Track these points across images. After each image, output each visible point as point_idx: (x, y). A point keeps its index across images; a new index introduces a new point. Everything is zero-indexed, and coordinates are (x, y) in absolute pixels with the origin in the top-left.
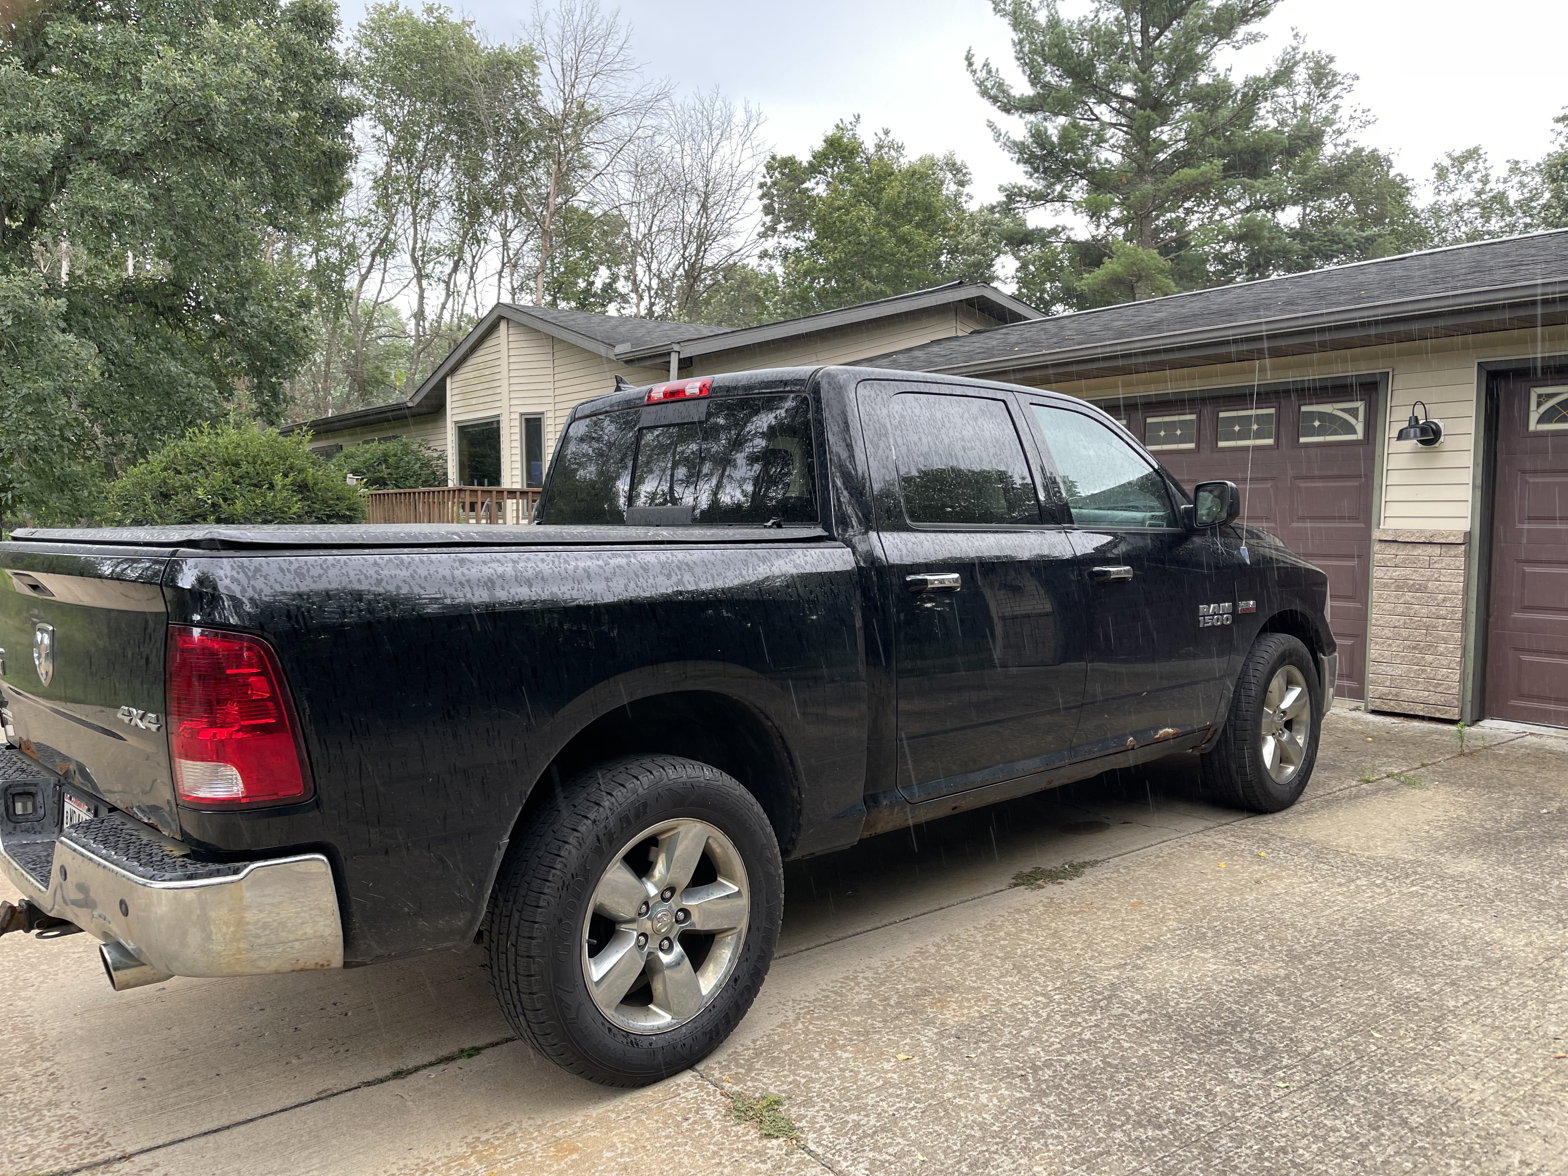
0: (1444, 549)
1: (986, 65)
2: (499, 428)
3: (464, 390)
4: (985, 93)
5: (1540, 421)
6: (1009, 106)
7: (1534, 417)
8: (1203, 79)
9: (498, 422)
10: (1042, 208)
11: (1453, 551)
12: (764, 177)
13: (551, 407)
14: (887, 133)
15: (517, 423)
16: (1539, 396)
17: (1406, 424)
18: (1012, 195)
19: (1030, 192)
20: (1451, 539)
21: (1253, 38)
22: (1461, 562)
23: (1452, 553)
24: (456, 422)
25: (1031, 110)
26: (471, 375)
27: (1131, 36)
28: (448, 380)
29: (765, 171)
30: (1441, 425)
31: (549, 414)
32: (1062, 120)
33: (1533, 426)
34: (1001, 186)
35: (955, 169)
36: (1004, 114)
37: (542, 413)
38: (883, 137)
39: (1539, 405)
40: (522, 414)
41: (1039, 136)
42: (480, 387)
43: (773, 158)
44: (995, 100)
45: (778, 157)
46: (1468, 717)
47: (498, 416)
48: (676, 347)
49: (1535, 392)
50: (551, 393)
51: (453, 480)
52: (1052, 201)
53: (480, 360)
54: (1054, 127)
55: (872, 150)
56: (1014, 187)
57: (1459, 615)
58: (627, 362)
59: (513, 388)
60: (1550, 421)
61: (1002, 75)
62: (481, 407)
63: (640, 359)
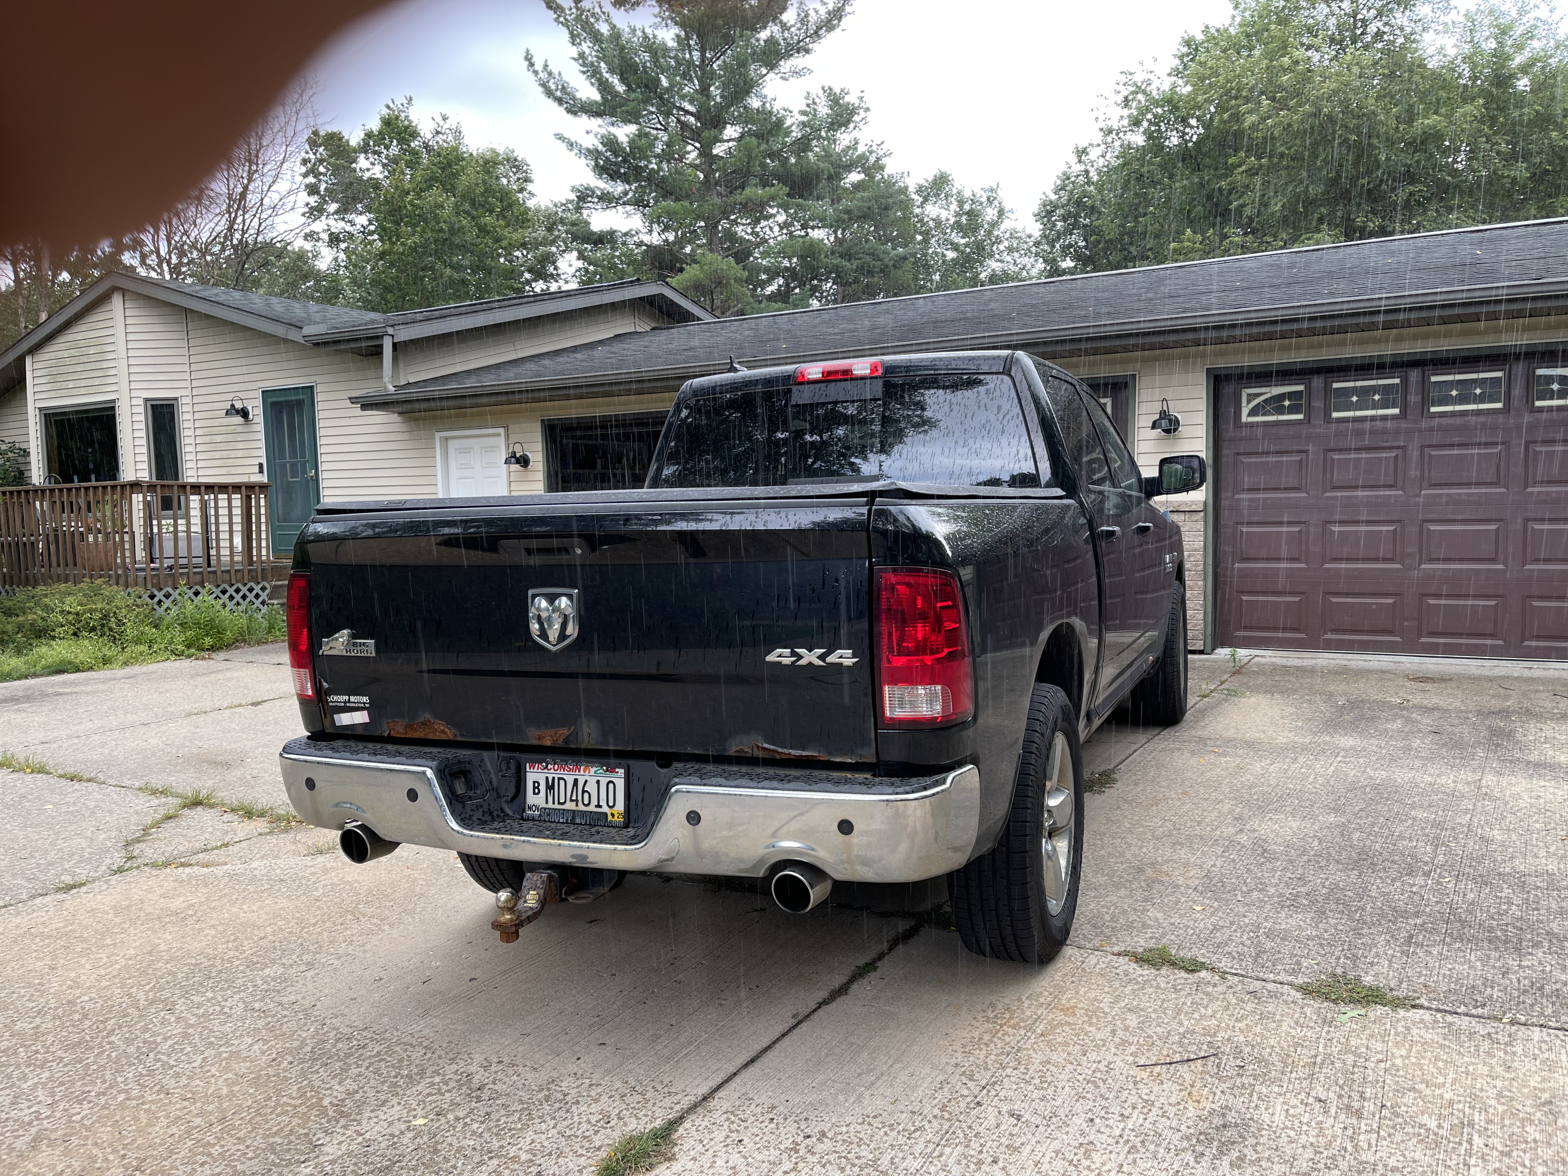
0: (1187, 515)
1: (546, 66)
2: (114, 416)
3: (54, 371)
4: (549, 93)
5: (1250, 414)
6: (577, 108)
7: (1245, 411)
8: (755, 103)
9: (113, 408)
10: (614, 210)
11: (1195, 517)
12: (307, 153)
13: (187, 392)
14: (445, 119)
15: (141, 410)
16: (1249, 395)
17: (1157, 417)
18: (584, 196)
19: (603, 193)
20: (1194, 508)
21: (797, 73)
22: (1200, 525)
23: (1194, 518)
24: (40, 409)
25: (598, 114)
26: (66, 354)
27: (690, 53)
28: (28, 361)
29: (307, 147)
30: (1179, 417)
31: (184, 400)
32: (632, 129)
33: (1244, 418)
34: (573, 188)
35: (515, 164)
36: (570, 116)
37: (176, 399)
38: (441, 123)
39: (1249, 402)
40: (146, 400)
41: (611, 143)
42: (80, 368)
43: (316, 133)
44: (560, 101)
45: (322, 133)
46: (1208, 648)
47: (114, 401)
48: (390, 331)
49: (1245, 393)
50: (186, 376)
51: (37, 474)
52: (624, 204)
53: (79, 336)
54: (624, 133)
55: (429, 136)
56: (587, 189)
57: (1201, 567)
58: (317, 345)
59: (132, 370)
60: (1257, 415)
61: (566, 78)
62: (83, 391)
63: (336, 342)
